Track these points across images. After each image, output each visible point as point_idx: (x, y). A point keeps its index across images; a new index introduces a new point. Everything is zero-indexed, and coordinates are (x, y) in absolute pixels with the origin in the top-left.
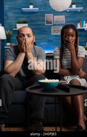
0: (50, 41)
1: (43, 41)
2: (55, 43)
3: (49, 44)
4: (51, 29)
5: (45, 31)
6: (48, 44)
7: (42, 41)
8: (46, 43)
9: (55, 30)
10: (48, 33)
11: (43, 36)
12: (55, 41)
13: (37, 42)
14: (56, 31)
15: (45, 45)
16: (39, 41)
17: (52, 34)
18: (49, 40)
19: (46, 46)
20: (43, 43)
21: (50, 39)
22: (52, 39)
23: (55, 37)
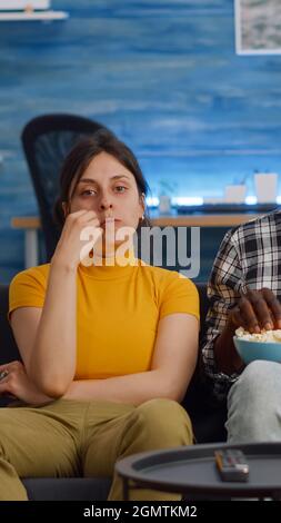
0: (220, 104)
1: (169, 106)
2: (261, 125)
3: (213, 126)
4: (233, 15)
5: (189, 29)
6: (209, 132)
7: (160, 105)
8: (194, 125)
9: (263, 18)
10: (207, 41)
11: (174, 63)
12: (268, 104)
13: (119, 114)
14: (271, 31)
15: (183, 134)
16: (139, 106)
17: (240, 51)
18: (218, 100)
19: (196, 147)
20: (172, 123)
21: (224, 88)
22: (239, 93)
23: (265, 78)
